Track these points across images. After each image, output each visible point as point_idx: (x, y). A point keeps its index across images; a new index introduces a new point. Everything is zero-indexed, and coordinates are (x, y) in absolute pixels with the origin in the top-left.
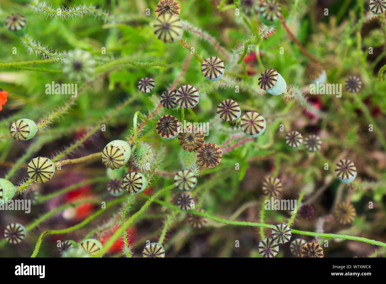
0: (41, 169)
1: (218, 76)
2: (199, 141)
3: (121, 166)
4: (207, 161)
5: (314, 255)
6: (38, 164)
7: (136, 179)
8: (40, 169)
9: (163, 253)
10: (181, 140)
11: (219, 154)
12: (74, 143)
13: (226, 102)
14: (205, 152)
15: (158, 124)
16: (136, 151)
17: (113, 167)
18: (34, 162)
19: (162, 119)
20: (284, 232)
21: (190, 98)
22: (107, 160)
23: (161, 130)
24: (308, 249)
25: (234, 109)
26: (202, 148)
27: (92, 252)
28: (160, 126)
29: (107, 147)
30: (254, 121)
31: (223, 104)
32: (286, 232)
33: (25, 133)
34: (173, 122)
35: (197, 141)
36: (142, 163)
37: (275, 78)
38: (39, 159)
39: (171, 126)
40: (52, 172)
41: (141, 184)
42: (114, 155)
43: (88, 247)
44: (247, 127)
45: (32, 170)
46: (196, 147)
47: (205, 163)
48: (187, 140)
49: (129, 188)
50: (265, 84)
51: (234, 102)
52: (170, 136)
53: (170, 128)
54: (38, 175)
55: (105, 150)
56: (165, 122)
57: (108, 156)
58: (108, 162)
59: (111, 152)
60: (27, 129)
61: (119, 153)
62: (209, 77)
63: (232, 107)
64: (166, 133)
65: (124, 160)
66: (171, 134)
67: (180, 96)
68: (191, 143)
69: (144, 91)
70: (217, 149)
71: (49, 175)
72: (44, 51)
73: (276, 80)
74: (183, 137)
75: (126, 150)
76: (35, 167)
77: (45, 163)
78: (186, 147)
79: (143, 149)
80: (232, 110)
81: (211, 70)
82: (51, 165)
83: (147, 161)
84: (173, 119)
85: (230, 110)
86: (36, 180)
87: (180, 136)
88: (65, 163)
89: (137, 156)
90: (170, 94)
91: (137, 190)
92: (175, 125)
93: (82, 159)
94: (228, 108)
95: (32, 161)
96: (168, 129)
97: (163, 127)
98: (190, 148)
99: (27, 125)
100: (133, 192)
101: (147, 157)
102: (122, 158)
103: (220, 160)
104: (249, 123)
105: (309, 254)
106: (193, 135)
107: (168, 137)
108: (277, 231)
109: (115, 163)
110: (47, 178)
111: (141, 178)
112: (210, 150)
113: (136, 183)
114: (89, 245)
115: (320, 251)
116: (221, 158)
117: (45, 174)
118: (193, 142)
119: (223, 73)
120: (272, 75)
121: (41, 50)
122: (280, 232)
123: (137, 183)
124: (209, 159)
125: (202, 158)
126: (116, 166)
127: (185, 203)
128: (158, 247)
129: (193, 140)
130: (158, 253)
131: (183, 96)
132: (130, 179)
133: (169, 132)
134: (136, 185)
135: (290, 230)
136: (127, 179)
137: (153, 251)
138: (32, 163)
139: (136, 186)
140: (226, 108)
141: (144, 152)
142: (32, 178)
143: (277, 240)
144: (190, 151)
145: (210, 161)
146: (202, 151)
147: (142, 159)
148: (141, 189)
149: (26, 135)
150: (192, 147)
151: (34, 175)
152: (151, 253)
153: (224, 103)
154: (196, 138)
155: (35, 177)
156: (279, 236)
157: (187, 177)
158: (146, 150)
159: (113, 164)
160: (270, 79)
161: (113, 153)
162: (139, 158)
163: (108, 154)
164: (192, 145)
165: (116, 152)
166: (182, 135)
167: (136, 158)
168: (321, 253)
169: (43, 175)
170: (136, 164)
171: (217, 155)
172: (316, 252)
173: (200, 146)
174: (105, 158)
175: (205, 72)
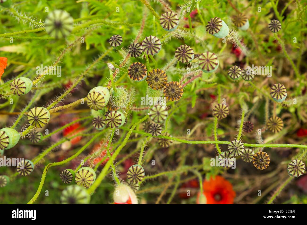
0: (39, 117)
1: (174, 27)
2: (163, 80)
3: (103, 107)
4: (172, 96)
5: (263, 161)
6: (36, 113)
7: (116, 117)
8: (37, 117)
9: (143, 172)
10: (148, 81)
11: (181, 89)
12: (63, 93)
13: (182, 47)
14: (170, 89)
15: (129, 70)
16: (113, 94)
17: (96, 108)
18: (32, 111)
19: (132, 66)
20: (238, 146)
21: (154, 46)
22: (92, 104)
23: (132, 75)
24: (257, 157)
25: (189, 52)
26: (166, 86)
27: (87, 178)
28: (131, 71)
29: (90, 93)
30: (209, 59)
31: (179, 49)
32: (240, 146)
33: (23, 88)
34: (142, 68)
35: (162, 81)
36: (120, 103)
37: (220, 24)
38: (36, 109)
39: (140, 71)
40: (48, 118)
41: (121, 120)
42: (96, 99)
43: (83, 174)
44: (205, 65)
45: (31, 118)
46: (162, 86)
47: (171, 98)
48: (154, 81)
49: (112, 124)
50: (212, 30)
51: (188, 47)
52: (140, 79)
53: (139, 72)
54: (36, 122)
55: (89, 95)
56: (135, 68)
57: (92, 100)
58: (92, 105)
59: (94, 97)
60: (24, 85)
61: (101, 97)
62: (167, 28)
63: (187, 51)
64: (136, 77)
65: (105, 102)
66: (141, 77)
67: (146, 45)
68: (157, 83)
69: (115, 46)
70: (178, 86)
71: (45, 121)
72: (30, 20)
73: (221, 26)
74: (150, 79)
75: (106, 94)
76: (34, 115)
77: (41, 111)
78: (153, 86)
79: (120, 92)
80: (187, 53)
81: (168, 22)
82: (47, 113)
83: (123, 101)
84: (141, 65)
85: (186, 54)
86: (36, 126)
87: (148, 79)
88: (58, 109)
89: (115, 97)
90: (136, 46)
91: (118, 125)
92: (143, 70)
93: (72, 104)
94: (184, 52)
95: (31, 111)
96: (138, 73)
97: (134, 72)
98: (157, 87)
99: (24, 82)
100: (115, 127)
101: (123, 98)
102: (103, 100)
103: (182, 94)
104: (206, 61)
105: (259, 161)
106: (158, 77)
107: (138, 80)
108: (232, 146)
109: (98, 105)
110: (44, 123)
111: (120, 115)
112: (173, 87)
113: (116, 120)
114: (84, 172)
115: (267, 158)
116: (182, 92)
117: (42, 120)
118: (159, 82)
119: (178, 24)
120: (217, 22)
121: (27, 20)
122: (235, 147)
123: (118, 120)
124: (173, 95)
125: (168, 94)
126: (99, 107)
127: (156, 131)
128: (139, 168)
129: (159, 80)
130: (139, 173)
131: (148, 45)
132: (112, 117)
133: (139, 76)
134: (117, 121)
135: (243, 144)
136: (109, 117)
137: (135, 171)
138: (31, 113)
139: (117, 123)
140: (182, 52)
141: (121, 94)
142: (32, 125)
143: (233, 153)
144: (157, 89)
145: (174, 96)
146: (167, 88)
147: (119, 99)
148: (122, 124)
149: (23, 90)
150: (159, 86)
151: (33, 122)
152: (134, 173)
153: (181, 49)
154: (161, 79)
155: (35, 123)
156: (234, 150)
157: (160, 111)
158: (122, 92)
159: (97, 107)
160: (216, 25)
161: (95, 98)
162: (117, 99)
163: (91, 99)
164: (158, 84)
165: (98, 96)
166: (149, 77)
167: (114, 100)
168: (268, 159)
169: (40, 121)
170: (115, 104)
171: (179, 91)
172: (264, 159)
173: (165, 85)
174: (90, 102)
175: (163, 25)
